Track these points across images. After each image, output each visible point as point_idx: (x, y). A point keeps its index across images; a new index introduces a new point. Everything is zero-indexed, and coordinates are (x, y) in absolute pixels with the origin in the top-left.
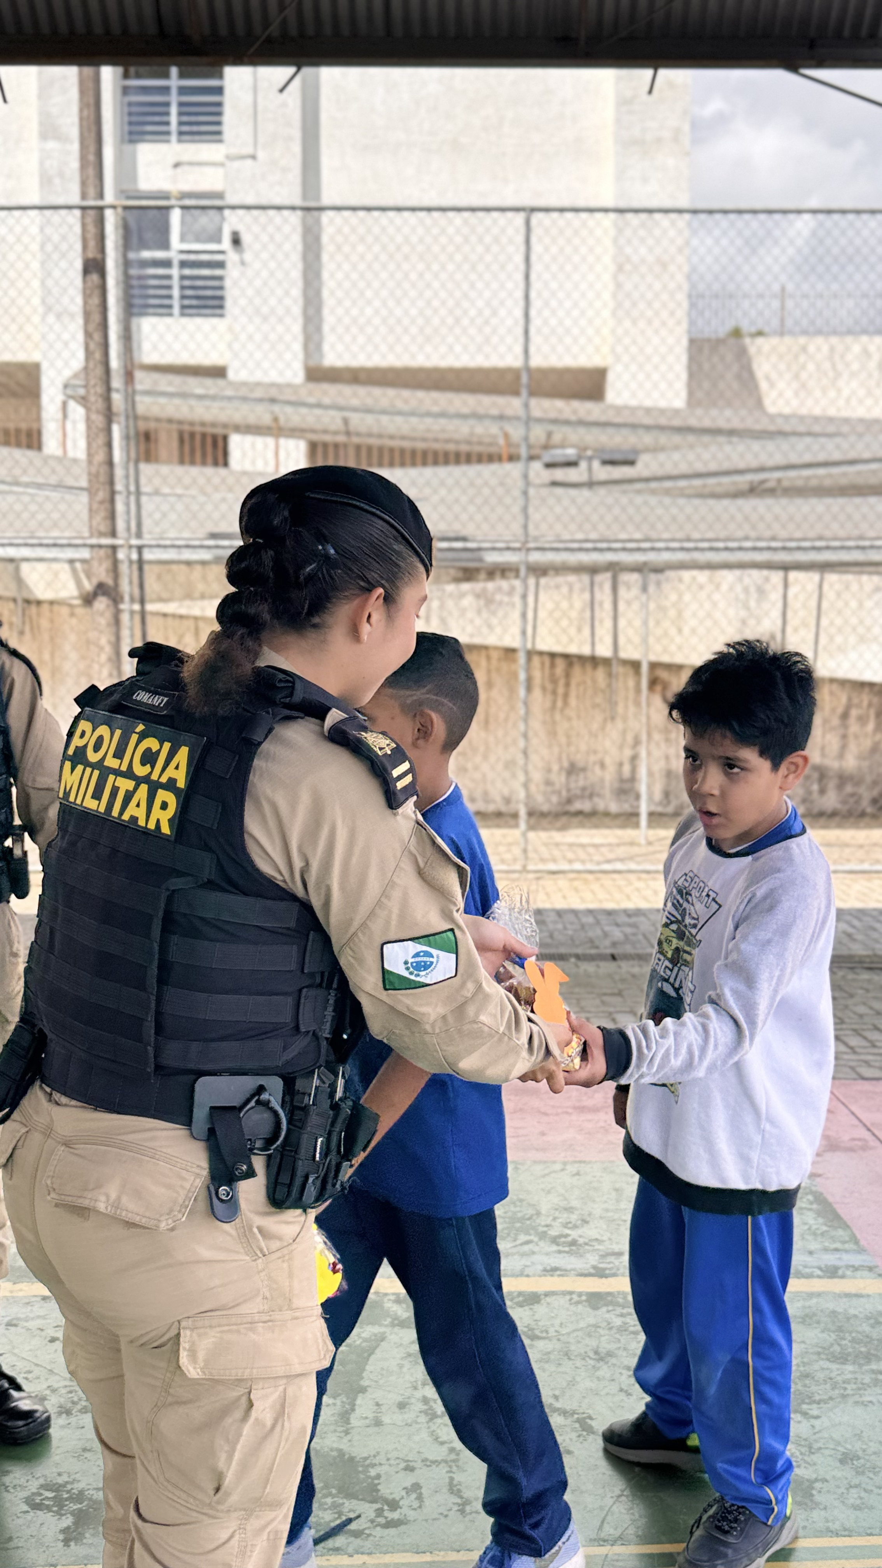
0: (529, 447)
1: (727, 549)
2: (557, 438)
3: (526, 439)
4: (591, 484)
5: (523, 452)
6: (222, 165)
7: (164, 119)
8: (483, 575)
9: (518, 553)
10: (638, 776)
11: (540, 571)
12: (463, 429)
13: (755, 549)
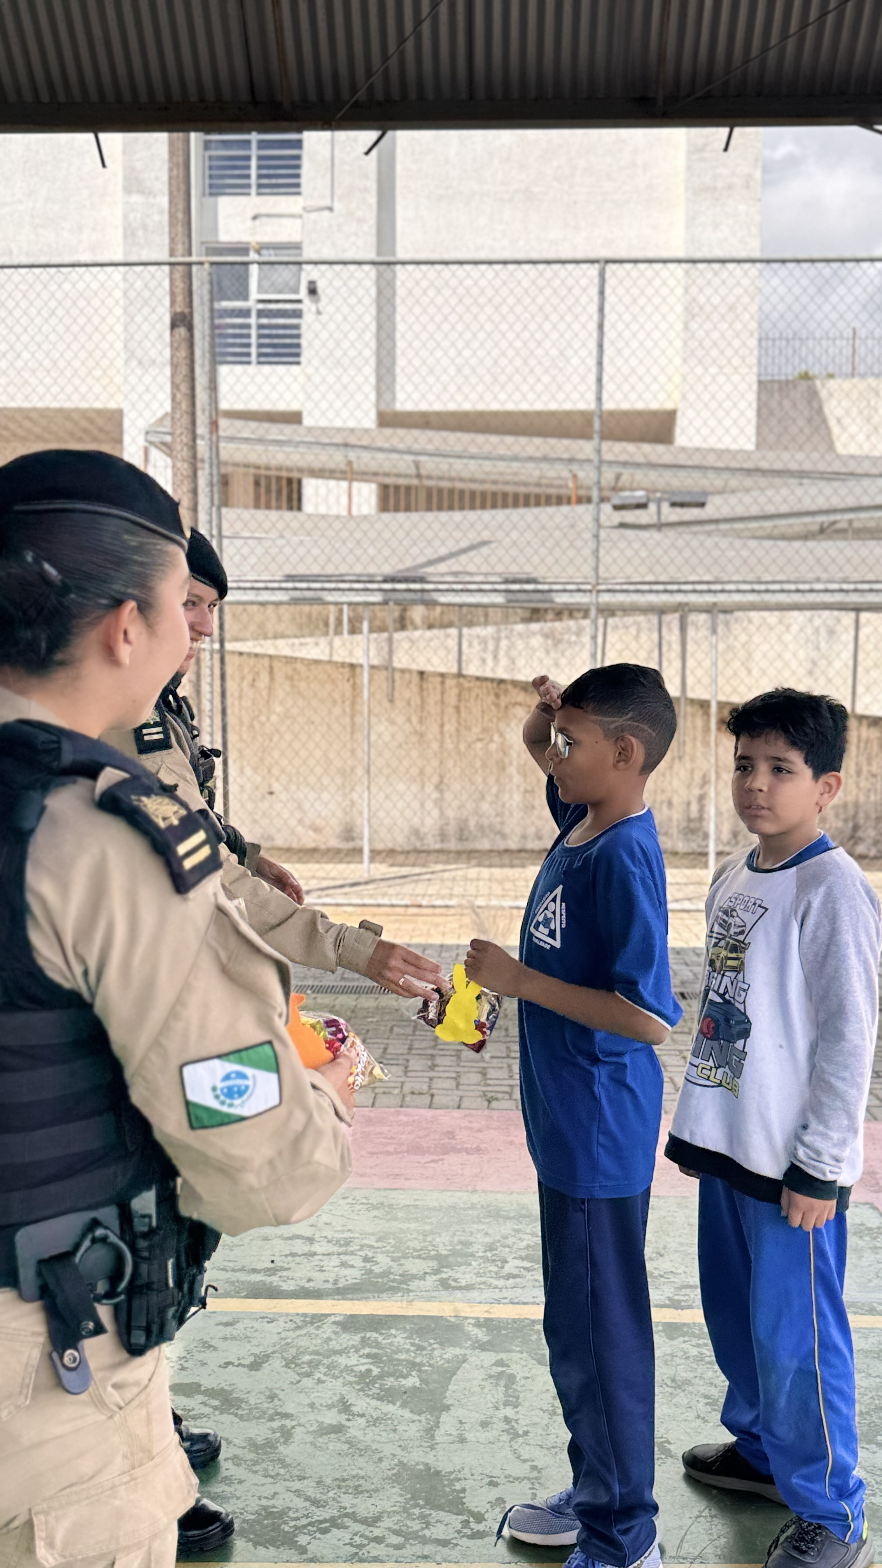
0: (600, 489)
1: (798, 591)
2: (625, 479)
3: (599, 482)
4: (660, 526)
5: (595, 495)
6: (300, 216)
7: (245, 172)
8: (550, 616)
9: (588, 594)
10: (706, 816)
11: (608, 611)
12: (531, 472)
13: (826, 591)
